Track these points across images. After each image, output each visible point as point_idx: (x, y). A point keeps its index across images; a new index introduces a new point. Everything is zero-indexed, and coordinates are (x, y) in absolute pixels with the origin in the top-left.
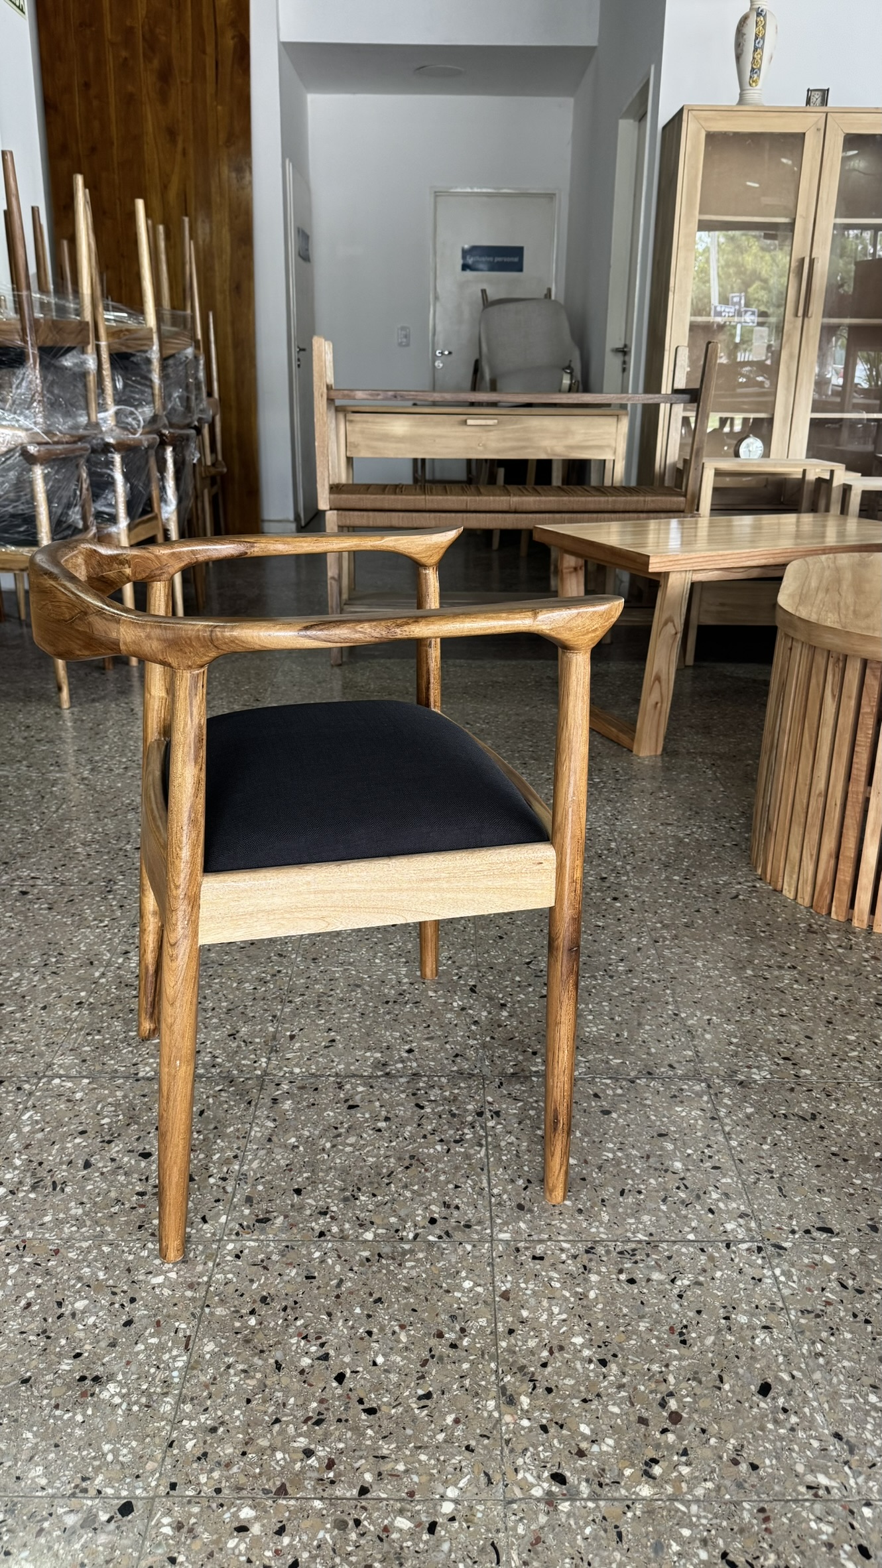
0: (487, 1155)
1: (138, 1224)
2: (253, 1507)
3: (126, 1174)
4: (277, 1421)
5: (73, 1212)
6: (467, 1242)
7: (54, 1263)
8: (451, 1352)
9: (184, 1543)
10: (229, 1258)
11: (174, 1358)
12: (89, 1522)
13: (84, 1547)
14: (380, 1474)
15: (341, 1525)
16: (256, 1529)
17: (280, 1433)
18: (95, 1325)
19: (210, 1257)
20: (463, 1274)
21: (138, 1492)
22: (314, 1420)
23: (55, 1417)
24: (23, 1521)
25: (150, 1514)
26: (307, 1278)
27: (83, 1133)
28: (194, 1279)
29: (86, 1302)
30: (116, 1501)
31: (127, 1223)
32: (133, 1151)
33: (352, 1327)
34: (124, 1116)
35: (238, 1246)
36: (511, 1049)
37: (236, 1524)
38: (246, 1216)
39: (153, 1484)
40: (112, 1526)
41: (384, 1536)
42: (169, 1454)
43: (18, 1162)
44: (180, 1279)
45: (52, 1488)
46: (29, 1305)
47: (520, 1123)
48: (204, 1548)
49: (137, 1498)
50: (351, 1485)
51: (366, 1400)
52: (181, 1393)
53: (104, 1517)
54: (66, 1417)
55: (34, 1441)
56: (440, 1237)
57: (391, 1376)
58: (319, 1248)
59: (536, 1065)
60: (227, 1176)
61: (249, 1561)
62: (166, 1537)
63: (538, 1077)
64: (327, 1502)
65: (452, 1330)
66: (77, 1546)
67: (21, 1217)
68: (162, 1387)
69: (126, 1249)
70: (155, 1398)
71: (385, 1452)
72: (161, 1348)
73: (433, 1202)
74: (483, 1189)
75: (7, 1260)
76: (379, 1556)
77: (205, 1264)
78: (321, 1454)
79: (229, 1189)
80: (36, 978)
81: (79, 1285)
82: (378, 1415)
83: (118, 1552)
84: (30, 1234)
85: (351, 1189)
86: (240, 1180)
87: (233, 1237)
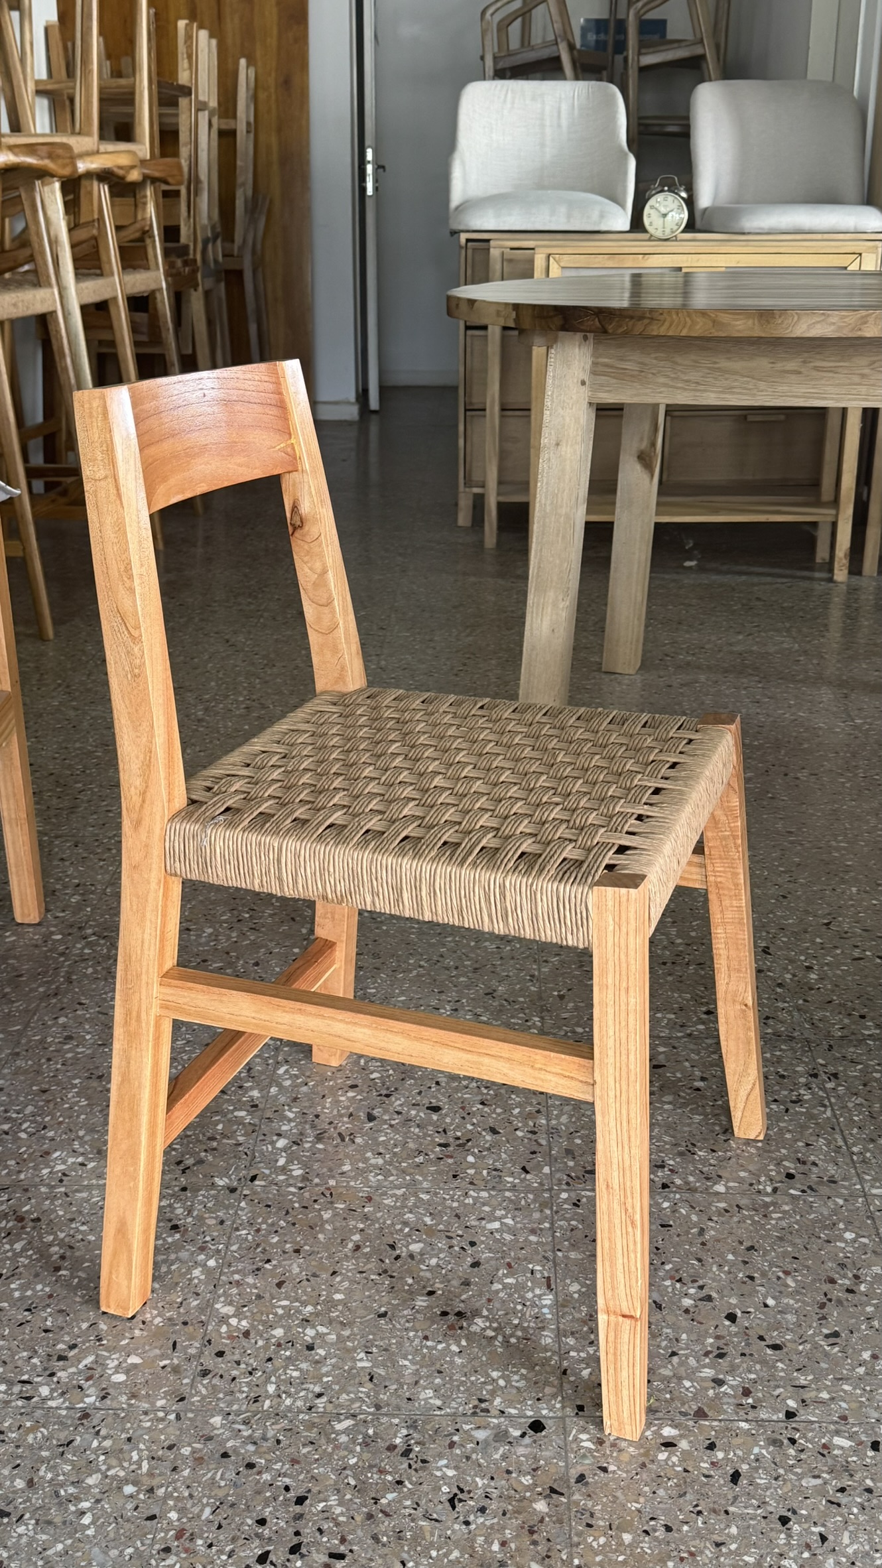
0: (835, 1115)
1: (451, 1174)
2: (676, 1427)
3: (418, 1126)
4: (674, 1354)
5: (373, 1161)
6: (837, 1197)
7: (371, 1209)
8: (850, 1296)
9: (611, 1456)
10: (566, 1206)
11: (540, 1297)
12: (501, 1436)
13: (504, 1457)
14: (803, 1401)
15: (775, 1442)
16: (684, 1445)
17: (681, 1364)
18: (438, 1266)
19: (544, 1205)
20: (841, 1226)
21: (544, 1412)
22: (715, 1354)
23: (427, 1347)
24: (430, 1435)
25: (565, 1430)
26: (662, 1226)
27: (353, 1087)
28: (535, 1225)
29: (421, 1245)
30: (523, 1420)
31: (439, 1172)
32: (418, 1105)
33: (730, 1273)
34: (394, 1070)
35: (573, 1195)
36: (832, 1012)
37: (662, 1441)
38: (571, 1167)
39: (558, 1406)
40: (527, 1440)
41: (825, 1452)
42: (565, 1380)
43: (291, 1115)
44: (519, 1225)
45: (449, 1407)
46: (357, 1248)
47: (865, 1085)
48: (634, 1460)
49: (544, 1417)
50: (776, 1410)
51: (766, 1337)
52: (558, 1328)
53: (517, 1433)
54: (440, 1347)
55: (414, 1368)
56: (803, 1191)
57: (789, 1317)
58: (666, 1199)
59: (868, 1028)
60: (536, 1130)
61: (686, 1471)
62: (590, 1450)
63: (874, 1040)
64: (754, 1423)
65: (845, 1276)
66: (497, 1456)
67: (316, 1166)
68: (535, 1322)
69: (448, 1197)
70: (531, 1332)
71: (803, 1382)
72: (519, 1287)
73: (786, 1158)
74: (840, 1147)
75: (316, 1206)
76: (826, 1469)
77: (541, 1211)
78: (731, 1383)
79: (544, 1142)
80: (234, 934)
81: (407, 1230)
82: (785, 1350)
83: (542, 1462)
84: (332, 1183)
85: (684, 1144)
86: (552, 1133)
87: (565, 1187)
